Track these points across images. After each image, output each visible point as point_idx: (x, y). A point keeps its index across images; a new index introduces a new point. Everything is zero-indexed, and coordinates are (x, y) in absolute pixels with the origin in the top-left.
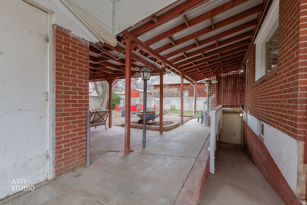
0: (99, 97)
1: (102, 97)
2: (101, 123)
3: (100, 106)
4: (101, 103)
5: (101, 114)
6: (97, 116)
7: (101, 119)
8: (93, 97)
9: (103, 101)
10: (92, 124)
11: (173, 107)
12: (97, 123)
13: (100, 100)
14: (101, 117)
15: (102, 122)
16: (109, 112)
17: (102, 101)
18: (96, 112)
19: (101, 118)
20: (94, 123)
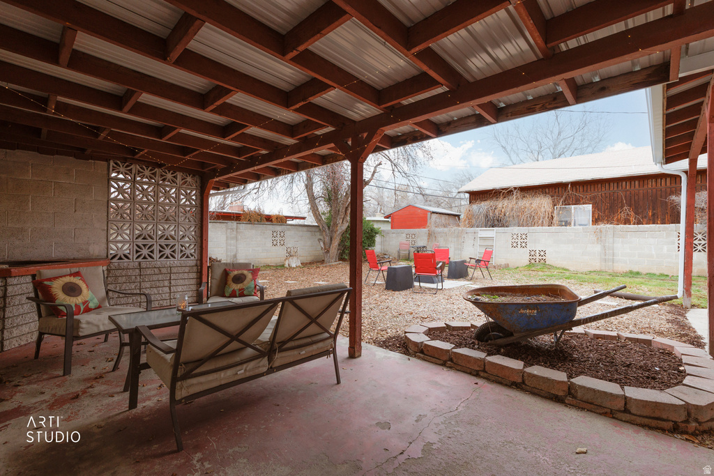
0: (321, 227)
1: (329, 227)
2: (315, 347)
3: (321, 252)
4: (324, 244)
5: (312, 306)
6: (295, 319)
7: (313, 329)
8: (305, 229)
9: (331, 239)
10: (270, 361)
11: (538, 257)
12: (295, 352)
13: (321, 235)
14: (313, 320)
15: (321, 345)
16: (349, 291)
17: (327, 239)
18: (283, 300)
19: (313, 325)
20: (277, 355)
